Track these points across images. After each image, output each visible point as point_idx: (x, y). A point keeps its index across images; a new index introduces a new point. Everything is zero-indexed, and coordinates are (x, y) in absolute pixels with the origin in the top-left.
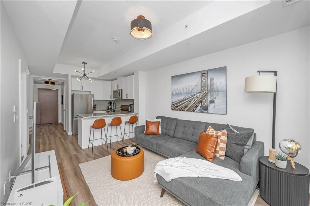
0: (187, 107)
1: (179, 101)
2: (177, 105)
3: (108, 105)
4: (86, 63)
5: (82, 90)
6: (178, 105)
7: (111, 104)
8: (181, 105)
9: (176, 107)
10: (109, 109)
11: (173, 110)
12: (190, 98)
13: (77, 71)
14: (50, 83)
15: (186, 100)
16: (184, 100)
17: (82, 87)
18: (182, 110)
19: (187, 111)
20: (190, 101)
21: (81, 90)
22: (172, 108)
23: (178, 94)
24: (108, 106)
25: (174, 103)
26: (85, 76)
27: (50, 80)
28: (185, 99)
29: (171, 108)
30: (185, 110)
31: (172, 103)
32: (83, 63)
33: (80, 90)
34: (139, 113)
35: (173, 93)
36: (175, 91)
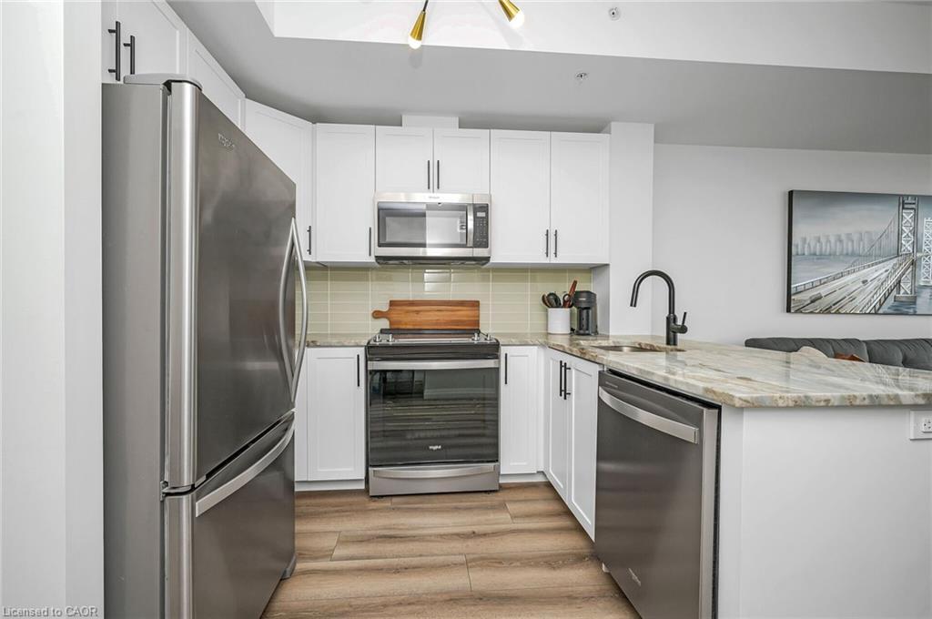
0: (852, 299)
9: (813, 301)
20: (864, 282)
25: (801, 288)
35: (800, 253)
36: (806, 246)
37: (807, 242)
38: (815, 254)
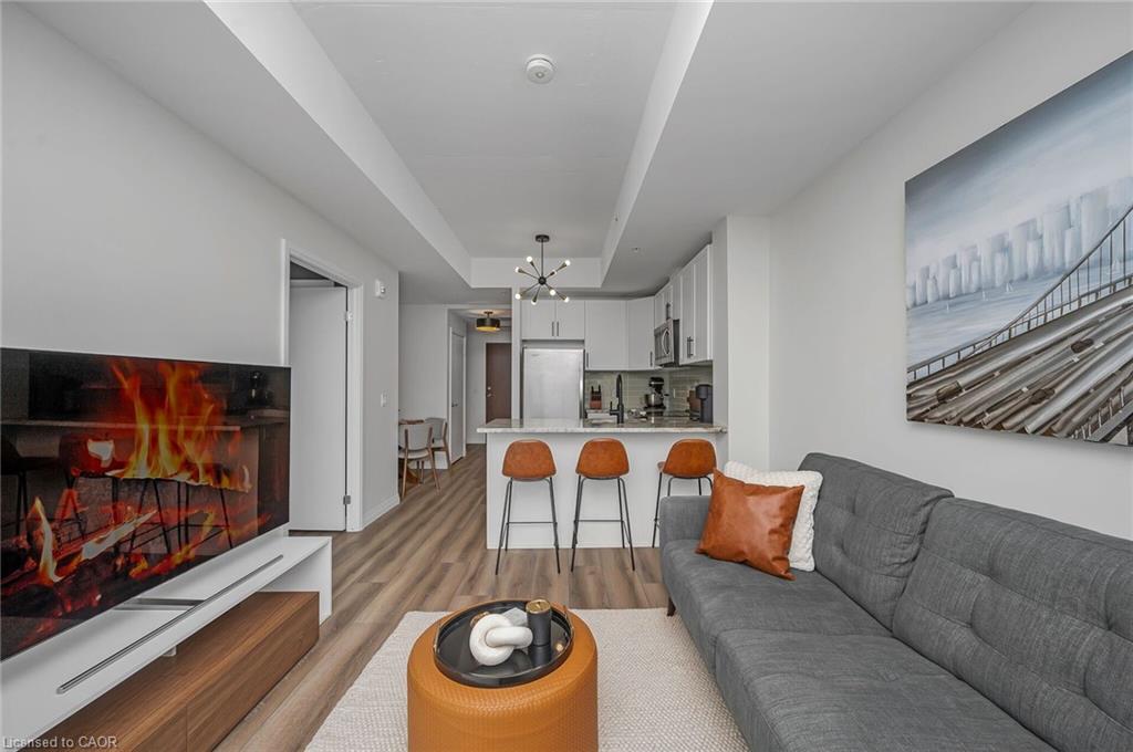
0: (1042, 396)
1: (964, 354)
2: (949, 386)
3: (648, 391)
4: (547, 237)
5: (557, 338)
6: (962, 381)
7: (658, 389)
8: (989, 377)
9: (943, 399)
10: (649, 406)
11: (919, 419)
12: (1081, 311)
13: (520, 271)
14: (488, 321)
15: (1031, 334)
16: (1014, 342)
17: (555, 327)
18: (996, 420)
19: (1046, 431)
20: (1077, 348)
21: (553, 338)
22: (909, 410)
23: (956, 300)
24: (647, 397)
25: (922, 372)
26: (542, 284)
27: (489, 313)
28: (1021, 329)
29: (904, 405)
30: (1030, 428)
31: (911, 369)
32: (538, 237)
33: (550, 337)
34: (729, 430)
35: (919, 301)
36: (930, 283)
37: (932, 272)
38: (947, 297)
